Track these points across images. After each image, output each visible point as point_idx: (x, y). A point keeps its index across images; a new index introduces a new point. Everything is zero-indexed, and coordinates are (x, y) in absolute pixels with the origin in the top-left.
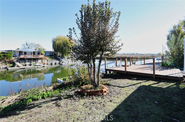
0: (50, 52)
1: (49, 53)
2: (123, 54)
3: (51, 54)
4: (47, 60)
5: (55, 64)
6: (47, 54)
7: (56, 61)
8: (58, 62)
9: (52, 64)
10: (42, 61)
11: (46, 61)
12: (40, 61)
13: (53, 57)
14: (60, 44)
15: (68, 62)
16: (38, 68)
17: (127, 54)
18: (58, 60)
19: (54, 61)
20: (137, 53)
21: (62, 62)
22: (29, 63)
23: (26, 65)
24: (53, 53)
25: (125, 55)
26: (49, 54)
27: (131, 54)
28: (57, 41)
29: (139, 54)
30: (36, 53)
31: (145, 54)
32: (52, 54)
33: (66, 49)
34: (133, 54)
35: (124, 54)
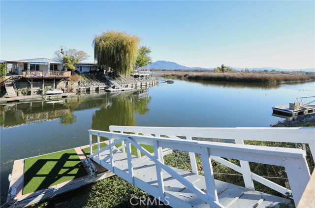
0: (91, 66)
1: (88, 67)
2: (244, 70)
3: (92, 69)
4: (79, 82)
5: (97, 90)
6: (84, 70)
7: (99, 83)
8: (102, 86)
9: (88, 90)
10: (67, 83)
11: (76, 84)
12: (62, 84)
13: (94, 76)
14: (108, 48)
15: (127, 86)
16: (49, 100)
17: (253, 71)
18: (103, 82)
19: (94, 85)
20: (274, 69)
21: (112, 86)
22: (38, 88)
23: (30, 92)
24: (96, 67)
25: (249, 74)
26: (88, 70)
27: (260, 72)
28: (103, 41)
29: (278, 72)
30: (60, 68)
31: (291, 71)
32: (94, 69)
33: (120, 58)
34: (266, 71)
35: (247, 71)
